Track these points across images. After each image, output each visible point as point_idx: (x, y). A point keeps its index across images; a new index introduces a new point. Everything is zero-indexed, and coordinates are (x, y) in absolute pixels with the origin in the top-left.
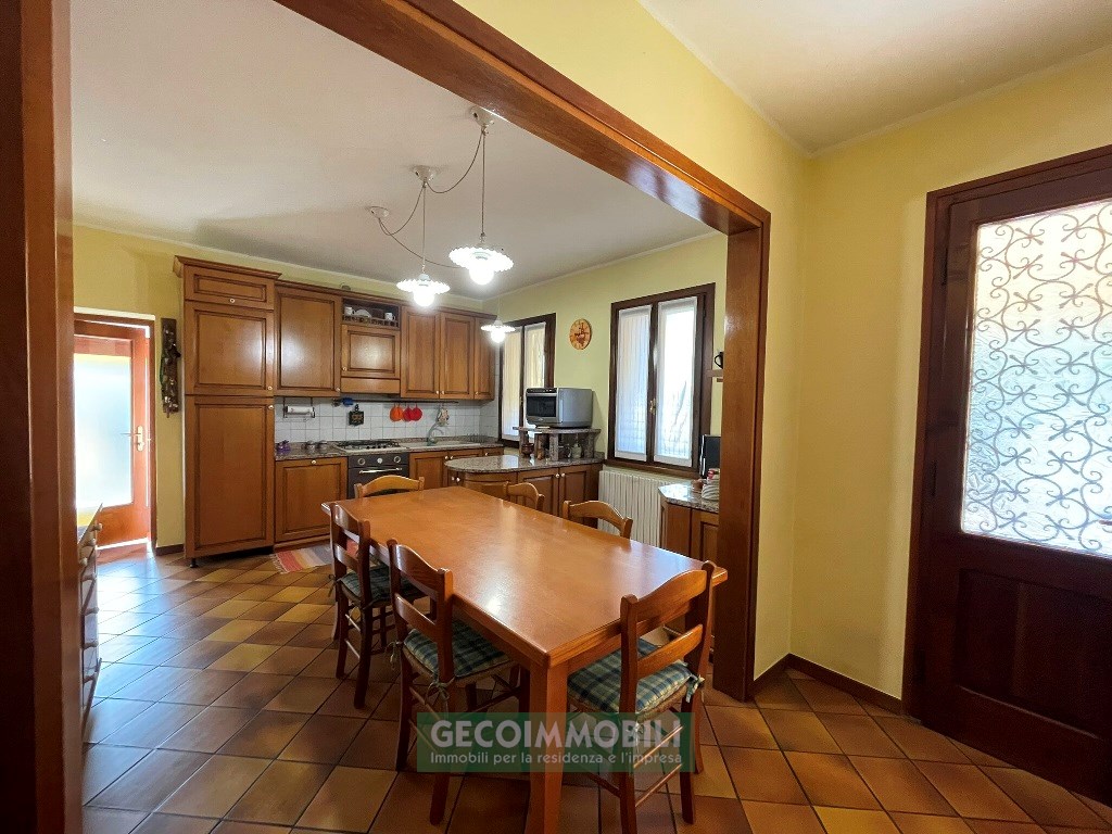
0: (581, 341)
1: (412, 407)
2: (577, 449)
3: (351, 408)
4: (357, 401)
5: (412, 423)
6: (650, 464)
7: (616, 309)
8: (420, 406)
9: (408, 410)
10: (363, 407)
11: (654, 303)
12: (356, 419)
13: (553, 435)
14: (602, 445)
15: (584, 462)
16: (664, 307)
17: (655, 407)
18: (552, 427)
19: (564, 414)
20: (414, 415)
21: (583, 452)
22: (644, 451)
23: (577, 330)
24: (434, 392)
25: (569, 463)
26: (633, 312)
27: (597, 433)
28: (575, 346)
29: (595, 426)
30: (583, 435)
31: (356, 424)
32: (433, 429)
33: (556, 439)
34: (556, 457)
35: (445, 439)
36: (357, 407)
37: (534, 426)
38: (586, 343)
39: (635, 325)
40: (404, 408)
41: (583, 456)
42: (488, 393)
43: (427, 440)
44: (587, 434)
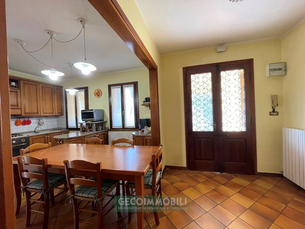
0: (99, 95)
1: (26, 119)
2: (100, 127)
5: (27, 126)
6: (124, 128)
7: (110, 87)
8: (30, 119)
9: (24, 121)
11: (122, 85)
13: (93, 124)
14: (108, 125)
15: (102, 131)
16: (125, 87)
17: (124, 113)
18: (92, 121)
19: (95, 117)
20: (29, 123)
21: (102, 128)
22: (121, 125)
23: (97, 92)
24: (38, 113)
25: (98, 132)
26: (116, 88)
27: (106, 122)
28: (96, 97)
29: (105, 120)
30: (101, 123)
32: (37, 127)
33: (94, 125)
34: (95, 130)
35: (42, 131)
37: (84, 122)
38: (100, 96)
39: (116, 91)
40: (22, 120)
41: (102, 129)
42: (61, 113)
43: (35, 132)
44: (103, 123)
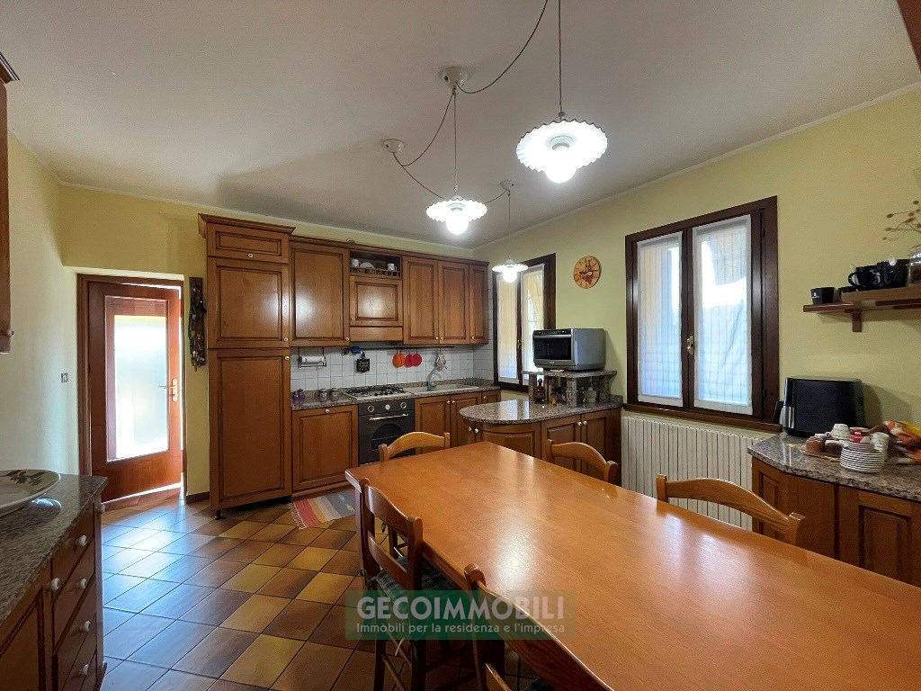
0: (589, 279)
1: (413, 353)
2: (592, 393)
3: (358, 356)
4: (363, 349)
5: (413, 369)
6: (689, 409)
7: (632, 244)
8: (420, 353)
9: (409, 356)
10: (369, 355)
11: (686, 231)
12: (362, 366)
13: (571, 379)
14: (620, 387)
19: (577, 358)
20: (414, 361)
21: (598, 396)
22: (678, 395)
23: (583, 268)
24: (433, 338)
25: (584, 409)
26: (656, 242)
27: (613, 375)
28: (581, 285)
29: (609, 368)
30: (598, 379)
31: (364, 371)
32: (432, 373)
33: (574, 384)
34: (574, 403)
35: (441, 383)
36: (363, 355)
38: (594, 281)
40: (405, 354)
41: (598, 400)
42: (483, 338)
43: (427, 384)
